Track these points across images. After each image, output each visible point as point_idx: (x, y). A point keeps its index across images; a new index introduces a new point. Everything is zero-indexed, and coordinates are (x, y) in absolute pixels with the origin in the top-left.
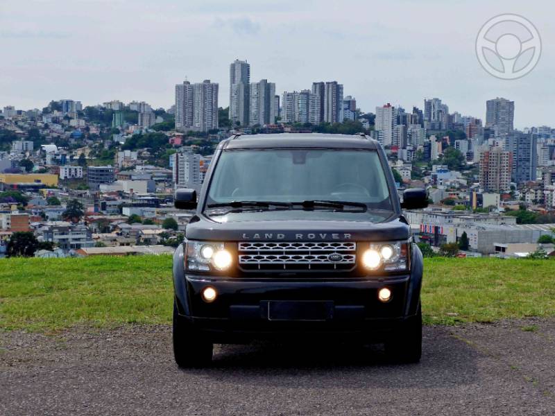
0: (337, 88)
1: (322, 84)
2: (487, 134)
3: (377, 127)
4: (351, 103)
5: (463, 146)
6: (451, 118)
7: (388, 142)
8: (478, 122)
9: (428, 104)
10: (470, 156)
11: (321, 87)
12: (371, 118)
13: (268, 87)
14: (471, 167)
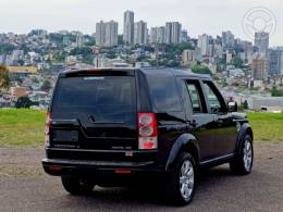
0: (179, 25)
1: (170, 24)
2: (255, 49)
3: (199, 46)
4: (185, 33)
5: (242, 56)
6: (236, 41)
7: (204, 53)
8: (250, 43)
9: (224, 34)
10: (246, 61)
12: (195, 41)
13: (143, 25)
14: (247, 67)
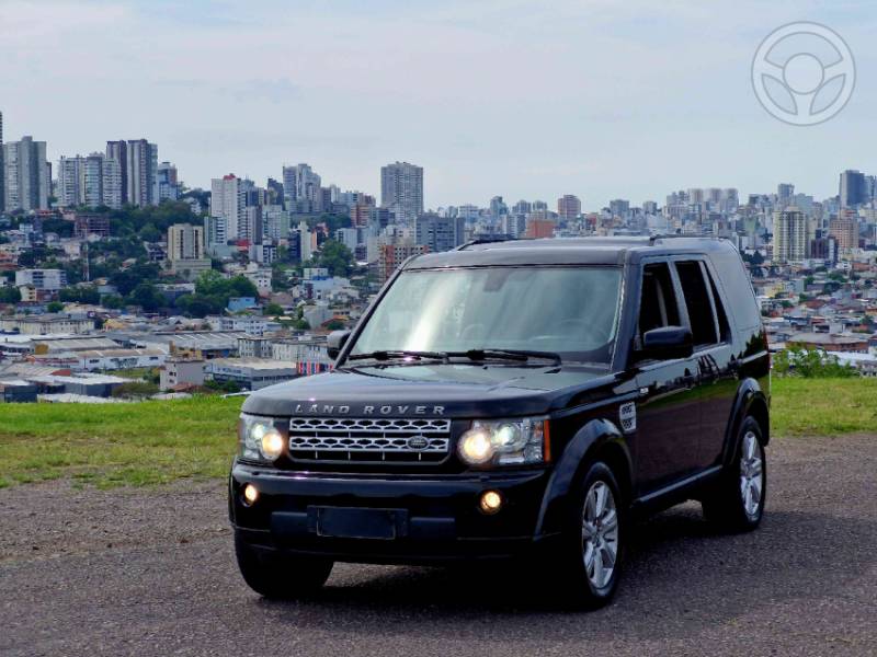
0: (148, 150)
1: (122, 144)
2: (384, 218)
3: (215, 210)
4: (169, 174)
5: (349, 238)
6: (326, 193)
7: (232, 232)
8: (369, 200)
9: (289, 173)
10: (361, 253)
11: (120, 148)
12: (203, 198)
13: (34, 149)
14: (363, 270)
